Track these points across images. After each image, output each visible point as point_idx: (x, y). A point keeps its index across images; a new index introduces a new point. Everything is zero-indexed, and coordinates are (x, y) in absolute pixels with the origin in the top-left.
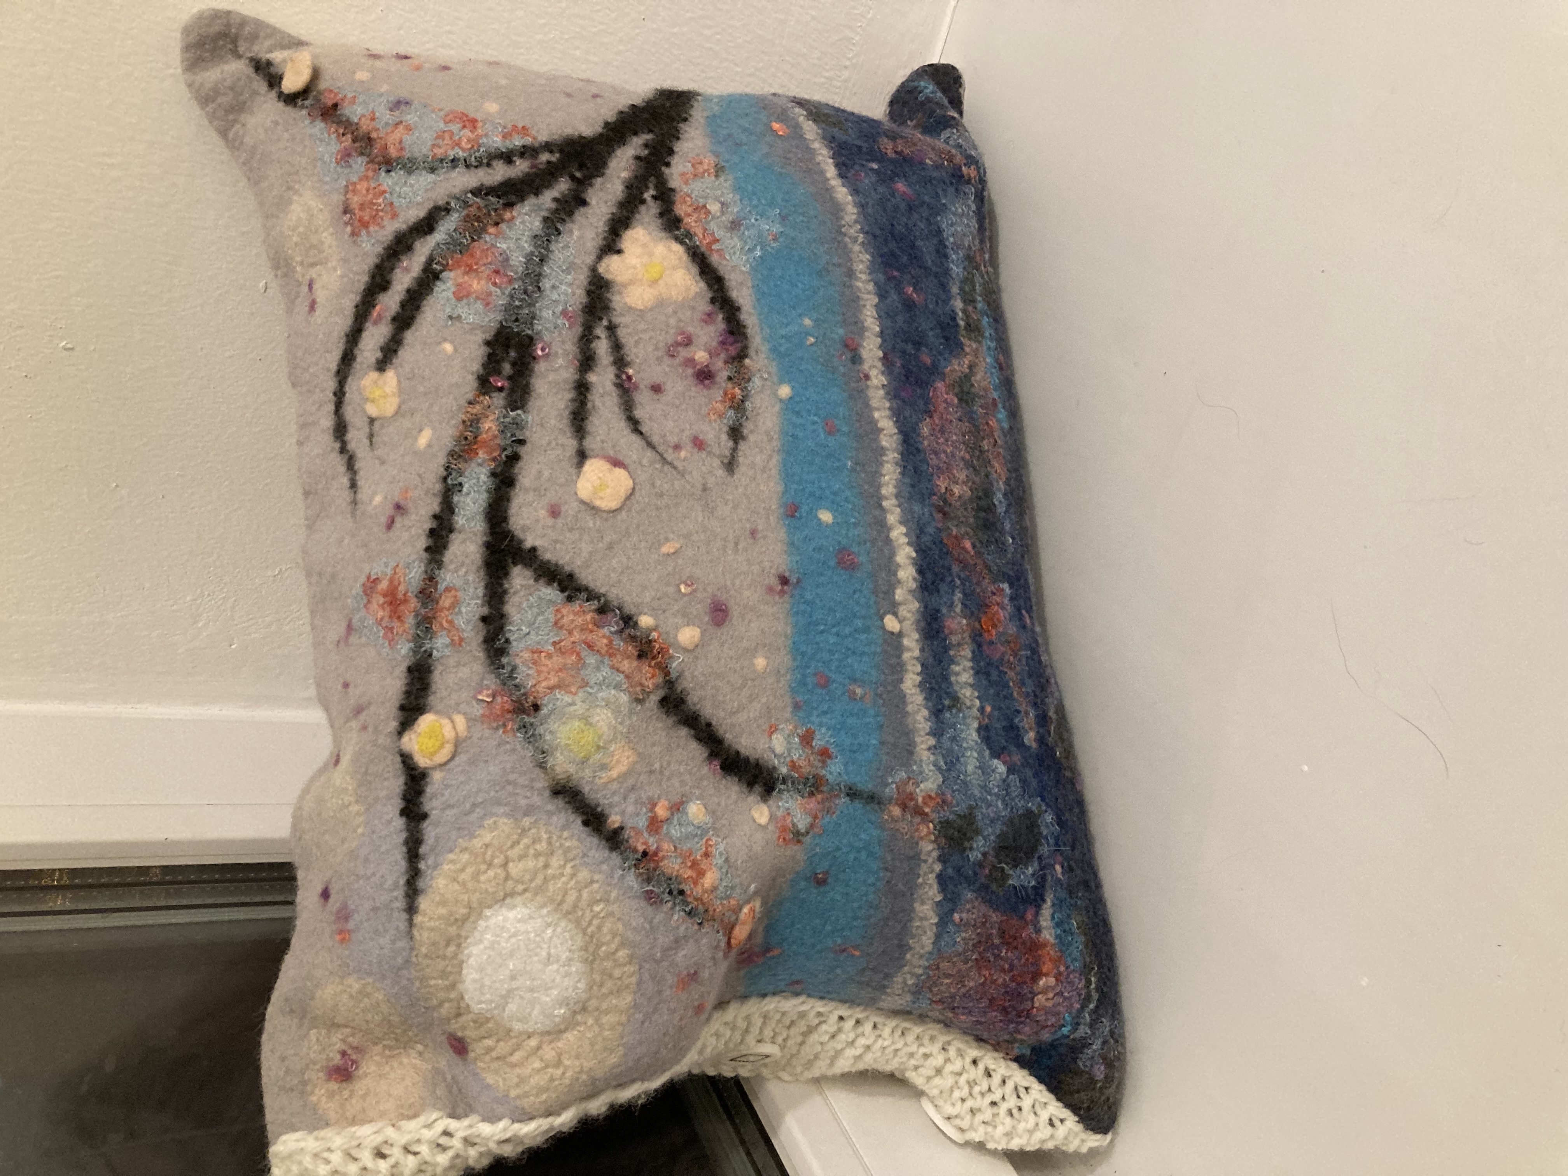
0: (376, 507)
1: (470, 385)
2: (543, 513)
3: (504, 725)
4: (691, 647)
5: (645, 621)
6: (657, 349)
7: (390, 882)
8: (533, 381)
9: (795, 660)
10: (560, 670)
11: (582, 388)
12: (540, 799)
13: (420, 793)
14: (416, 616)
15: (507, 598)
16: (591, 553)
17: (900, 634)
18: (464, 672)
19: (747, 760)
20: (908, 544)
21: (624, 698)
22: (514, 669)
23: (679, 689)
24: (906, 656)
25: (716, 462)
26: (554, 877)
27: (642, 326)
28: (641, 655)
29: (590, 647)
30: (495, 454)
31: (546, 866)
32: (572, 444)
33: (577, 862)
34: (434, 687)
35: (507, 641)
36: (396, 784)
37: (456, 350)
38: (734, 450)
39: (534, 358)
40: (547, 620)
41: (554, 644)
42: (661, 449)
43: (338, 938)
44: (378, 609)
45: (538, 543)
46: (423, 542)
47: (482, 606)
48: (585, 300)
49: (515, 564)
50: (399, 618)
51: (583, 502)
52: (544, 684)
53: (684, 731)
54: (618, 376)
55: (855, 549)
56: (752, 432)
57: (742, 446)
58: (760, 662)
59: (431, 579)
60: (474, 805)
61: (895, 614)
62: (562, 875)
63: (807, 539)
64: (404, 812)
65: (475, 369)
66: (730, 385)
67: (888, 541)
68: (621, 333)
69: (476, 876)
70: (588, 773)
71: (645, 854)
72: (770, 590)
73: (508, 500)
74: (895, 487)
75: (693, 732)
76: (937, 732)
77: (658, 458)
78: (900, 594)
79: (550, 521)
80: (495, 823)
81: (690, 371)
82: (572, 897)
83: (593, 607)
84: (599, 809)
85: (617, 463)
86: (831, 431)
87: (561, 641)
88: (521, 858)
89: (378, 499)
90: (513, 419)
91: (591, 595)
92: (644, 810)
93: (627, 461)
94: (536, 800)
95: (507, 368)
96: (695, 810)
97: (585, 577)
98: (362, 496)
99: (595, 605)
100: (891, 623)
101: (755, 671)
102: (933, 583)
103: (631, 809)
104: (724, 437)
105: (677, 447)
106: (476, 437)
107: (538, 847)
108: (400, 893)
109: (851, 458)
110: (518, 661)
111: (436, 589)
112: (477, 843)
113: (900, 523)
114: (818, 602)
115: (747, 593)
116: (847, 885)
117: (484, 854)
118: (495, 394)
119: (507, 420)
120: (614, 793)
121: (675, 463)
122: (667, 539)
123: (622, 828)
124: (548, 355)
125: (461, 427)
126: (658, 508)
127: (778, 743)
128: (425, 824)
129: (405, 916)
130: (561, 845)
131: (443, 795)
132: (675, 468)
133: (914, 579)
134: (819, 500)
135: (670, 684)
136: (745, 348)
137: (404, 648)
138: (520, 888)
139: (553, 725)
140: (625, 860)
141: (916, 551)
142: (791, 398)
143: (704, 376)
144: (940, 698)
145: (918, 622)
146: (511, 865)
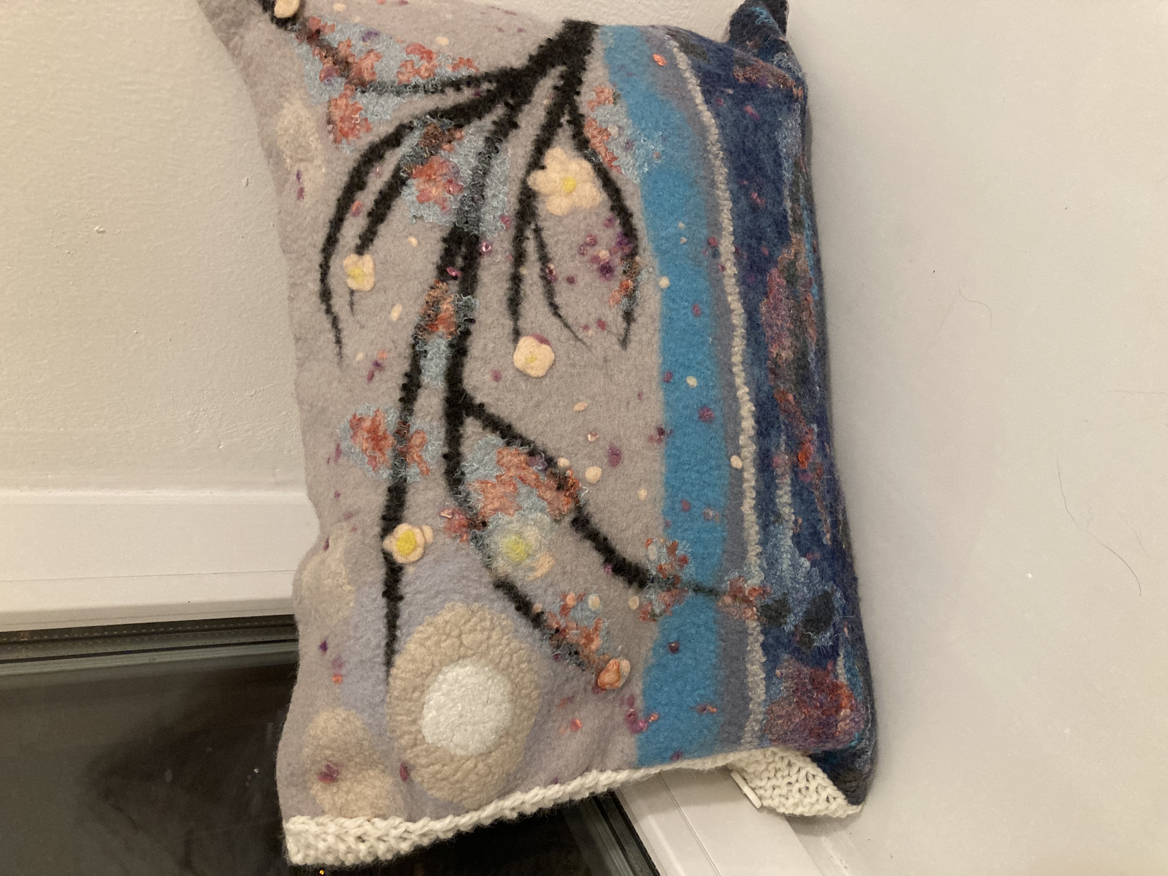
0: (359, 362)
1: (430, 273)
2: (488, 377)
3: (461, 536)
4: (595, 482)
5: (563, 462)
6: (571, 248)
7: (374, 643)
8: (479, 272)
9: (666, 491)
10: (502, 497)
11: (516, 279)
12: (487, 591)
13: (397, 581)
14: (394, 450)
15: (462, 440)
16: (524, 409)
17: (741, 471)
18: (431, 495)
19: (630, 564)
20: (750, 400)
21: (547, 519)
22: (468, 494)
23: (585, 514)
24: (745, 485)
25: (614, 340)
26: (494, 646)
27: (560, 229)
28: (559, 488)
29: (523, 480)
30: (452, 329)
31: (489, 638)
32: (509, 323)
33: (511, 635)
34: (408, 504)
35: (463, 474)
36: (379, 573)
37: (419, 243)
38: (627, 330)
39: (480, 254)
40: (491, 459)
41: (497, 477)
42: (574, 329)
43: (334, 679)
44: (363, 441)
45: (485, 400)
46: (397, 394)
47: (444, 446)
48: (517, 207)
49: (468, 415)
50: (380, 450)
51: (518, 370)
52: (490, 507)
53: (588, 544)
54: (542, 270)
55: (712, 406)
56: (640, 315)
57: (633, 326)
58: (643, 493)
59: (405, 423)
60: (438, 593)
61: (739, 455)
62: (500, 644)
63: (679, 399)
64: (385, 594)
65: (435, 260)
66: (624, 278)
67: (736, 399)
68: (545, 234)
69: (438, 643)
70: (521, 573)
71: (557, 630)
72: (651, 439)
73: (462, 366)
74: (742, 356)
75: (594, 544)
76: (763, 543)
77: (572, 335)
78: (743, 440)
79: (494, 384)
80: (453, 605)
81: (595, 266)
82: (506, 660)
83: (526, 451)
84: (528, 599)
85: (543, 340)
86: (697, 314)
87: (501, 476)
88: (471, 631)
89: (360, 356)
90: (466, 302)
91: (525, 442)
92: (559, 599)
93: (550, 338)
94: (483, 591)
95: (459, 261)
96: (593, 600)
97: (520, 427)
98: (347, 351)
99: (526, 449)
100: (736, 462)
101: (639, 500)
102: (766, 430)
103: (549, 599)
104: (620, 319)
105: (586, 328)
106: (436, 316)
107: (483, 624)
108: (381, 651)
109: (710, 335)
110: (471, 489)
111: (408, 431)
112: (439, 620)
113: (745, 384)
114: (684, 447)
115: (634, 441)
116: (695, 652)
117: (444, 627)
118: (451, 282)
119: (461, 303)
120: (539, 588)
121: (585, 340)
122: (578, 400)
123: (542, 613)
124: (491, 251)
125: (425, 306)
126: (572, 375)
127: (653, 553)
128: (401, 604)
129: (384, 668)
130: (500, 623)
131: (415, 584)
132: (584, 344)
133: (753, 428)
134: (688, 369)
135: (579, 509)
136: (637, 247)
137: (385, 474)
138: (470, 652)
139: (496, 538)
140: (544, 635)
141: (755, 406)
142: (669, 288)
143: (606, 270)
144: (767, 515)
145: (755, 460)
146: (464, 636)
